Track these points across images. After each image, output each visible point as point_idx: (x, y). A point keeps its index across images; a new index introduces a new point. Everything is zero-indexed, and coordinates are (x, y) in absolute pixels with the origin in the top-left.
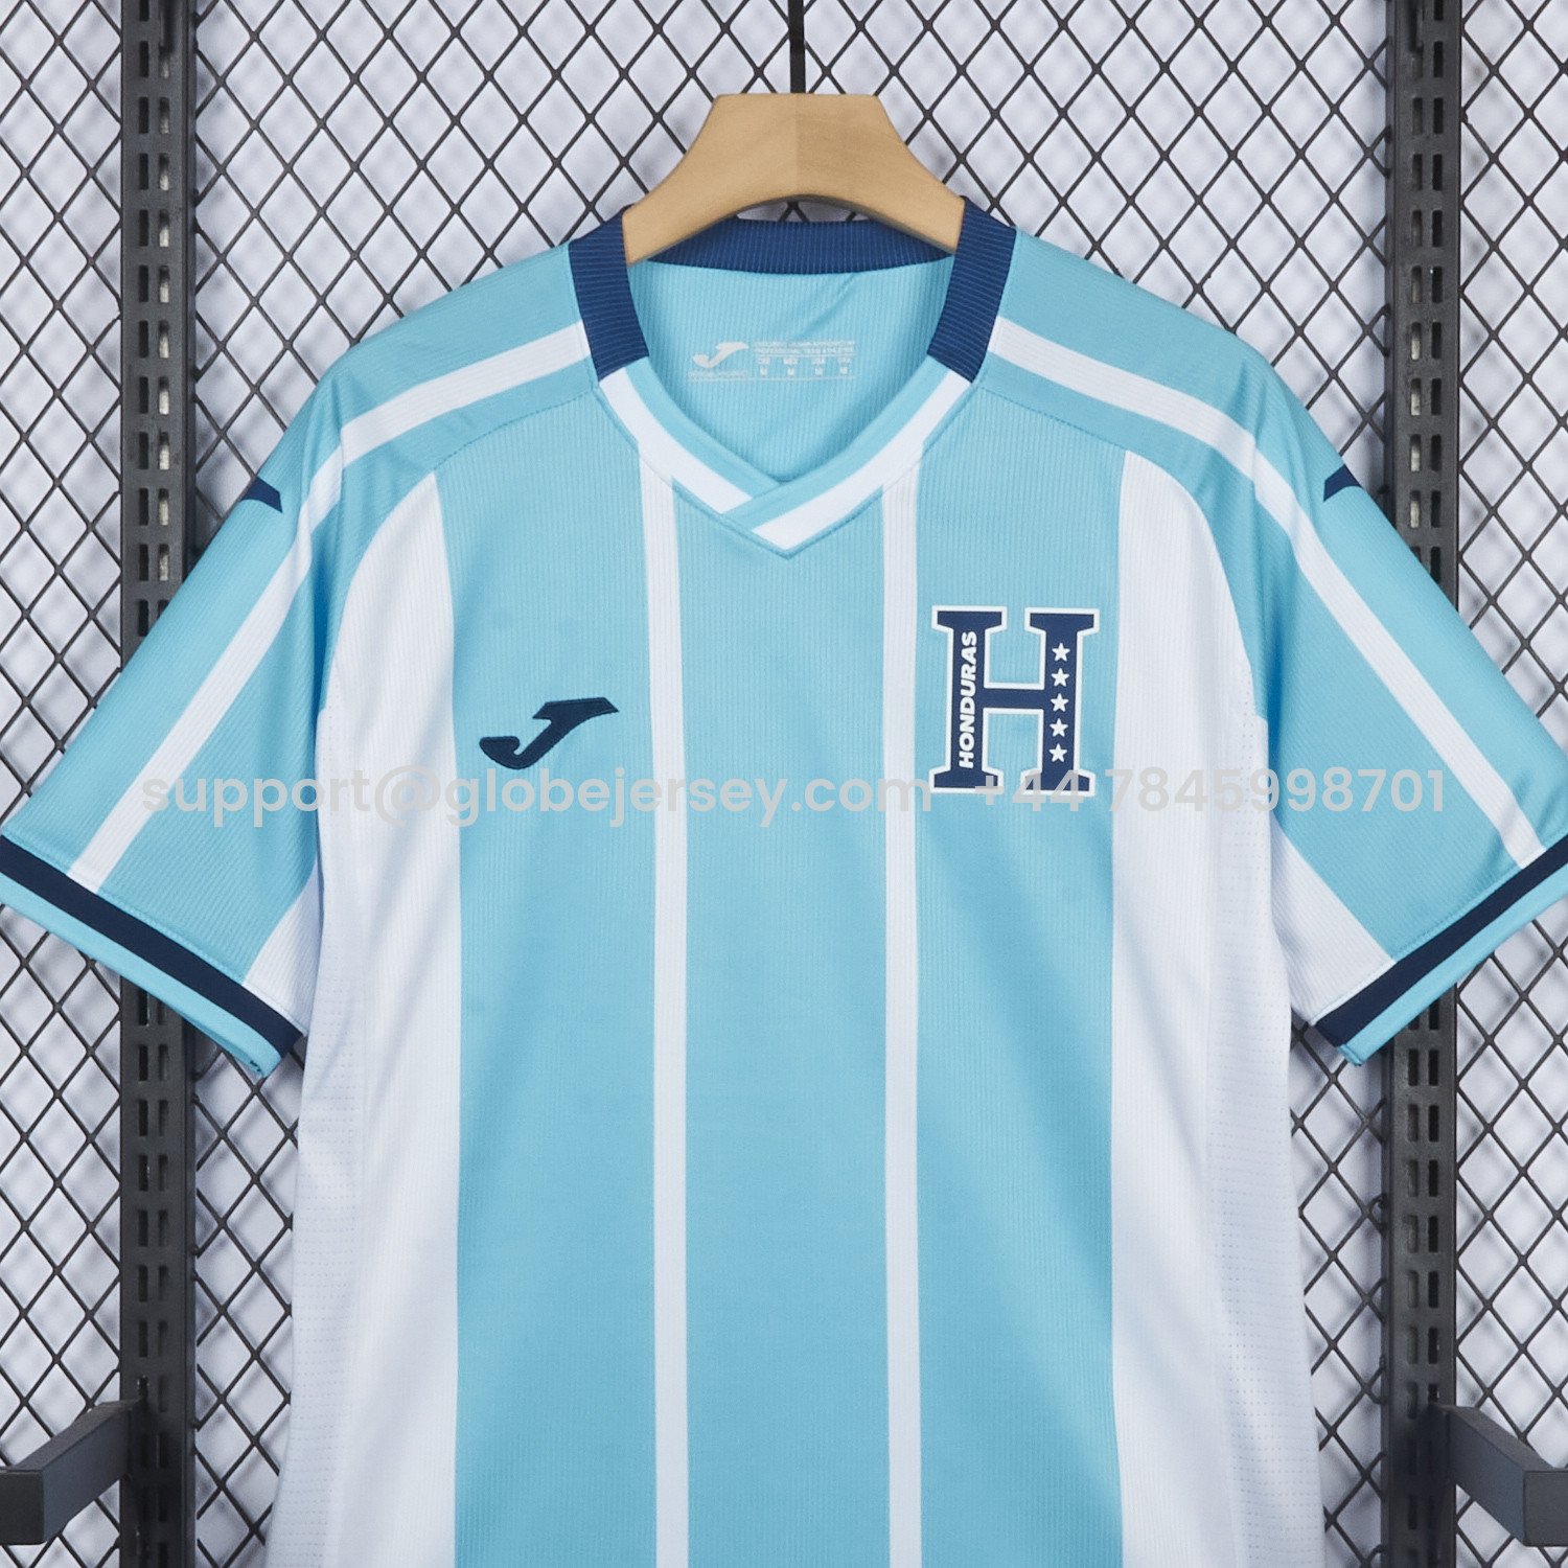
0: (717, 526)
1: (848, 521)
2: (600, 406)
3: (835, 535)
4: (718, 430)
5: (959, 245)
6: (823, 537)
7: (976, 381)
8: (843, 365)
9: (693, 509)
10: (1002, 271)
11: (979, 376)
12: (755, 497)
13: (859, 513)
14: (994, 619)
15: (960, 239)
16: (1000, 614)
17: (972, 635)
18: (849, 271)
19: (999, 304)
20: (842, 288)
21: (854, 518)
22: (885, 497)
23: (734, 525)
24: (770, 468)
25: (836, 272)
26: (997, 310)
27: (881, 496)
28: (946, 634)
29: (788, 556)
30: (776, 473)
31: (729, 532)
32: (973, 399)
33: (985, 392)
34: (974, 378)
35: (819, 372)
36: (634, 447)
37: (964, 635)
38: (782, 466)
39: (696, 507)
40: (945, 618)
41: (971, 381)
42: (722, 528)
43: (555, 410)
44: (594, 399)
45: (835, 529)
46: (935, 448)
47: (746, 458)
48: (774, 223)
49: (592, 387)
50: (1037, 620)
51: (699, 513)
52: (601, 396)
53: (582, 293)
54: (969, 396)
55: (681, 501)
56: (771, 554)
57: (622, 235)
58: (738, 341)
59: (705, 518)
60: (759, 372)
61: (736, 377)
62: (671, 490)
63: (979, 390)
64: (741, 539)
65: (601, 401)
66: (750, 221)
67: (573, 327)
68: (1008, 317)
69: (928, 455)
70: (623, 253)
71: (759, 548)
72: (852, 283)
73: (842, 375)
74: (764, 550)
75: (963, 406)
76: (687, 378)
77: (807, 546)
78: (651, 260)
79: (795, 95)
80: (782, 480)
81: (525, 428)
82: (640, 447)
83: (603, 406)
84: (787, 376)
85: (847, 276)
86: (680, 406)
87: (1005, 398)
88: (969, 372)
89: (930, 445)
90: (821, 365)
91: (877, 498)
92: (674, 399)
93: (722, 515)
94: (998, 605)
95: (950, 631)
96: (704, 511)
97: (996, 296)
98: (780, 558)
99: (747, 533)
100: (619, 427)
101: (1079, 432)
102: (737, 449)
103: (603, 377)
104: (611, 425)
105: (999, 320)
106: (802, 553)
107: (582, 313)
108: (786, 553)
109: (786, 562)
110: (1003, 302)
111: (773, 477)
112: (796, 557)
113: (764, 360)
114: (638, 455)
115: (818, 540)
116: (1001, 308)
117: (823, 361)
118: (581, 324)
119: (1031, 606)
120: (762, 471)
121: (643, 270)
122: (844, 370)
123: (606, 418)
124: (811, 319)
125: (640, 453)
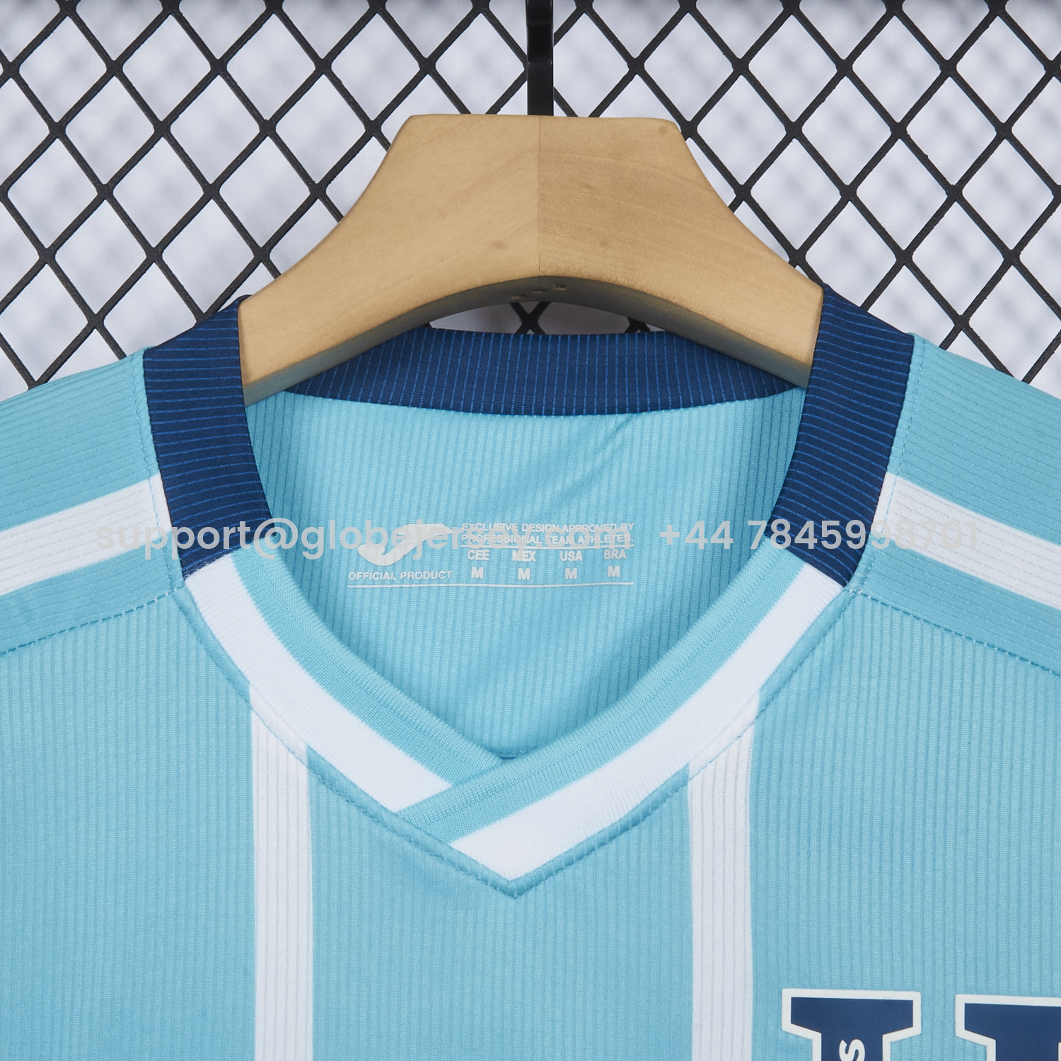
0: (387, 835)
1: (625, 829)
2: (183, 618)
3: (600, 853)
4: (397, 670)
5: (815, 355)
6: (580, 858)
7: (853, 583)
8: (613, 562)
9: (344, 805)
10: (892, 398)
11: (858, 574)
12: (457, 784)
13: (646, 814)
14: (899, 1014)
15: (818, 346)
16: (908, 1005)
17: (857, 1045)
18: (622, 411)
19: (889, 453)
20: (609, 438)
21: (635, 823)
22: (693, 786)
23: (418, 834)
24: (486, 737)
25: (601, 412)
26: (887, 462)
27: (685, 783)
28: (809, 1041)
29: (516, 891)
30: (495, 744)
31: (407, 846)
32: (848, 613)
33: (869, 604)
34: (849, 577)
35: (572, 574)
36: (243, 694)
37: (843, 1045)
38: (508, 733)
39: (350, 801)
40: (805, 1012)
41: (844, 584)
42: (396, 839)
43: (103, 626)
44: (174, 606)
45: (602, 844)
46: (782, 697)
47: (445, 715)
48: (508, 336)
49: (172, 587)
50: (979, 1018)
51: (355, 810)
52: (188, 604)
53: (163, 428)
54: (839, 611)
55: (323, 789)
56: (483, 886)
57: (237, 333)
58: (435, 522)
59: (365, 820)
60: (469, 574)
61: (430, 581)
62: (304, 770)
63: (859, 598)
64: (429, 858)
65: (187, 612)
66: (460, 333)
67: (144, 484)
68: (906, 474)
69: (769, 712)
70: (238, 362)
71: (462, 876)
72: (628, 429)
73: (611, 578)
74: (472, 880)
75: (831, 626)
76: (346, 582)
77: (550, 875)
78: (291, 389)
79: (535, 119)
80: (506, 756)
81: (47, 656)
82: (252, 693)
83: (190, 621)
84: (516, 581)
85: (621, 418)
86: (332, 629)
87: (906, 613)
88: (838, 567)
89: (771, 696)
90: (575, 563)
91: (677, 786)
92: (324, 619)
93: (396, 815)
94: (903, 988)
95: (816, 1038)
96: (363, 809)
97: (883, 439)
98: (502, 896)
99: (440, 848)
100: (216, 656)
101: (1042, 675)
102: (428, 701)
103: (191, 571)
104: (203, 654)
105: (890, 480)
106: (541, 886)
107: (161, 462)
108: (512, 886)
109: (511, 902)
110: (896, 449)
111: (492, 751)
112: (531, 893)
113: (478, 553)
114: (249, 708)
115: (570, 863)
116: (893, 458)
117: (579, 557)
118: (157, 479)
119: (967, 991)
120: (471, 739)
121: (280, 405)
122: (614, 571)
123: (193, 639)
124: (559, 488)
125: (252, 701)
